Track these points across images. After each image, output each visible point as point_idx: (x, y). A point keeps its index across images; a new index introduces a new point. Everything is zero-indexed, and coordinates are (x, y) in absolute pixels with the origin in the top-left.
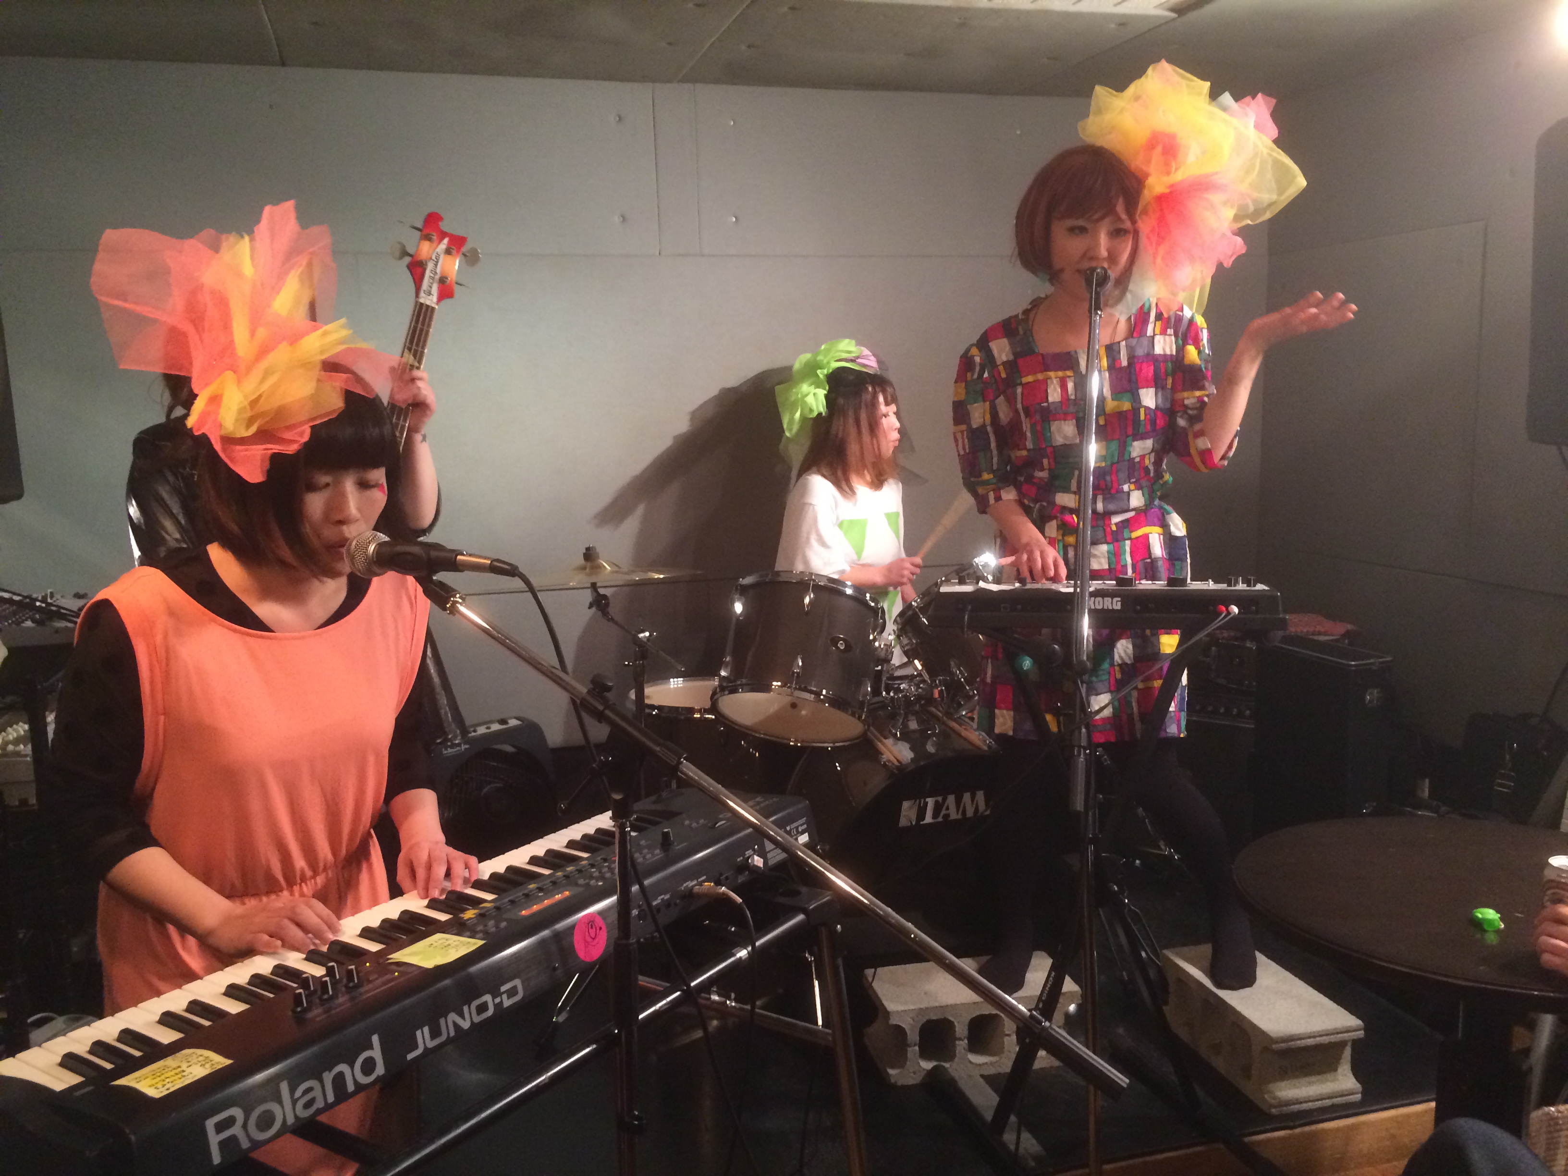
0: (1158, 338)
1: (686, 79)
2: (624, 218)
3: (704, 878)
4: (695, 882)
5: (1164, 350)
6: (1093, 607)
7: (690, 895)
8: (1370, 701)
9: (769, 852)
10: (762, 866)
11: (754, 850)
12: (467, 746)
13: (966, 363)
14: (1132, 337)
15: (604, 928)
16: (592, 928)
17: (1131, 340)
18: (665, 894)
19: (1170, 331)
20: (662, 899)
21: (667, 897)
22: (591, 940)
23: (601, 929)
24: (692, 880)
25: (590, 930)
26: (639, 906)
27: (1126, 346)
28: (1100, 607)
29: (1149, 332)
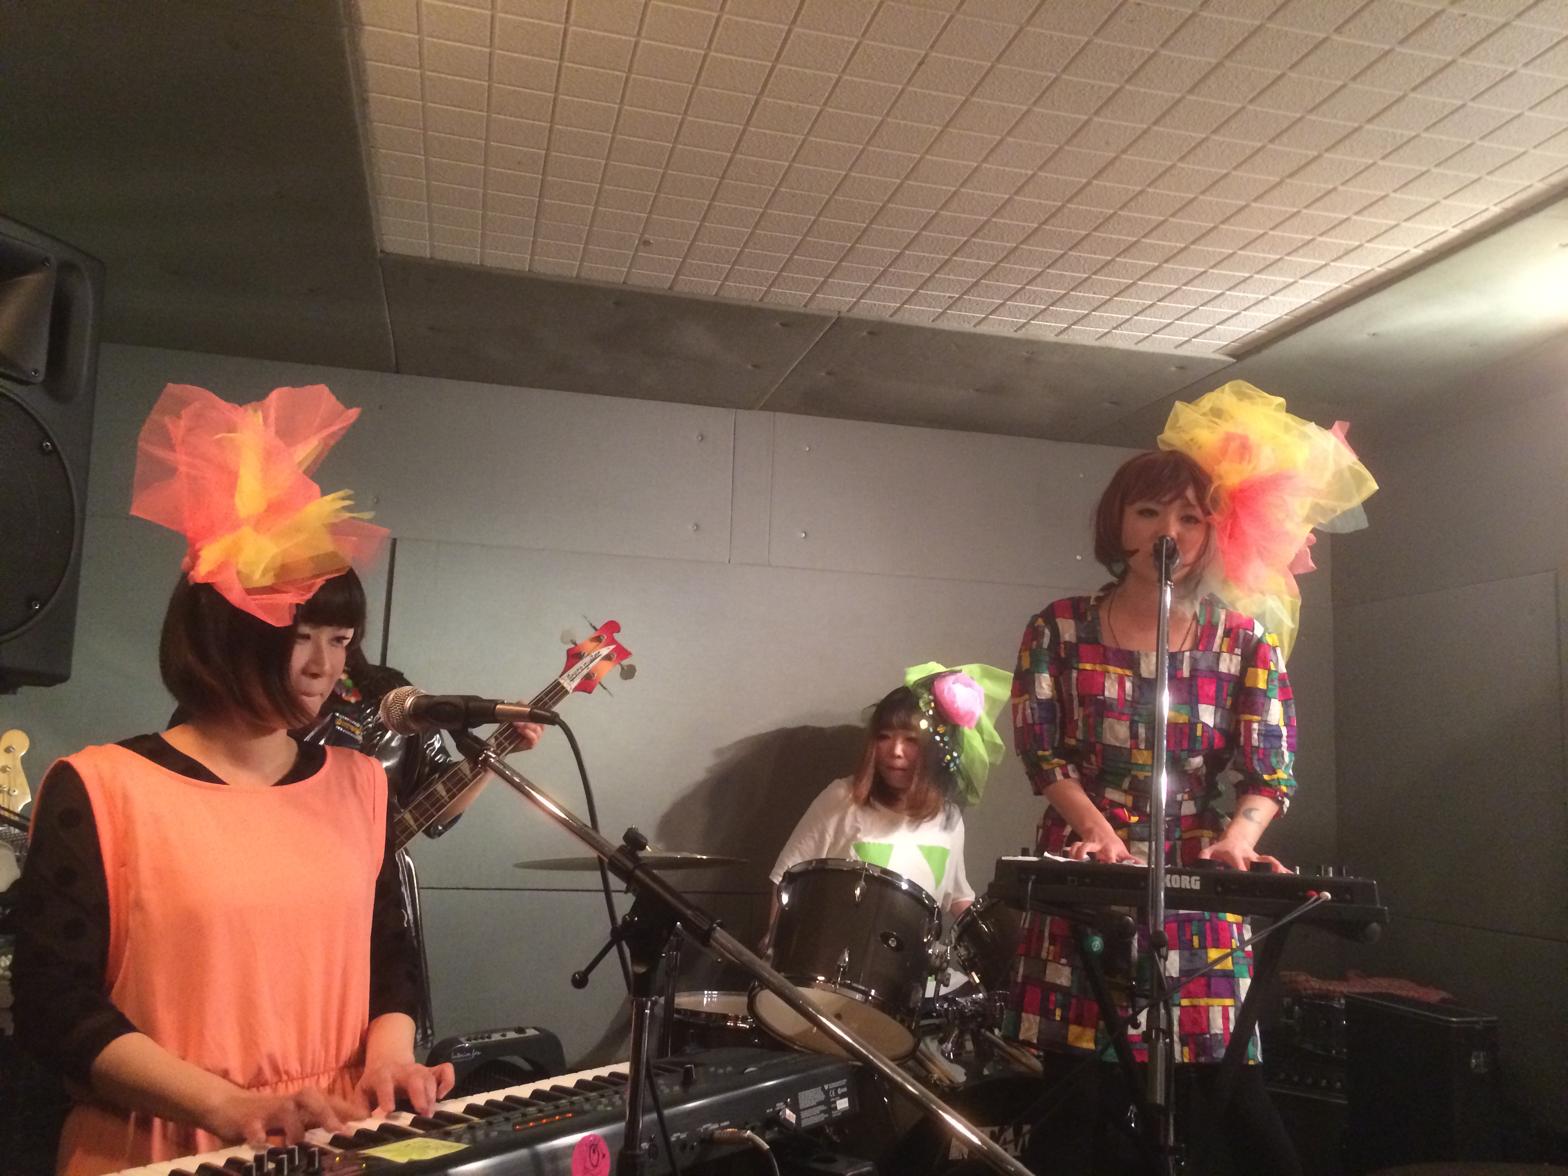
0: (1225, 656)
1: (765, 408)
2: (698, 527)
3: (727, 1123)
4: (716, 1126)
5: (1229, 670)
6: (1169, 886)
7: (709, 1141)
8: (1477, 1066)
9: (804, 1110)
10: (794, 1122)
11: (786, 1103)
12: (479, 1053)
13: (1032, 633)
14: (1198, 649)
15: (608, 1155)
16: (594, 1152)
17: (1195, 652)
18: (682, 1132)
19: (1238, 651)
20: (678, 1137)
21: (683, 1136)
22: (591, 1168)
23: (604, 1156)
24: (713, 1123)
25: (592, 1155)
26: (651, 1140)
27: (1191, 657)
28: (1177, 886)
29: (1216, 648)
